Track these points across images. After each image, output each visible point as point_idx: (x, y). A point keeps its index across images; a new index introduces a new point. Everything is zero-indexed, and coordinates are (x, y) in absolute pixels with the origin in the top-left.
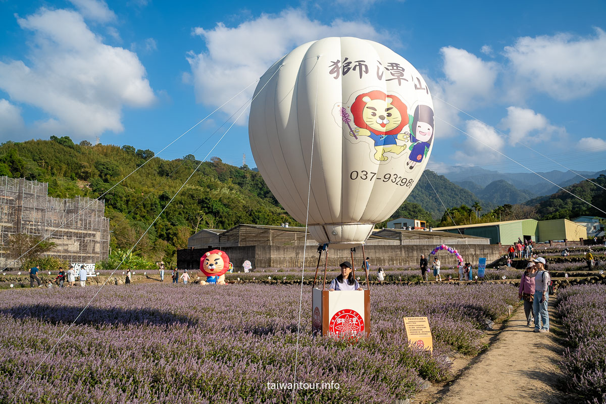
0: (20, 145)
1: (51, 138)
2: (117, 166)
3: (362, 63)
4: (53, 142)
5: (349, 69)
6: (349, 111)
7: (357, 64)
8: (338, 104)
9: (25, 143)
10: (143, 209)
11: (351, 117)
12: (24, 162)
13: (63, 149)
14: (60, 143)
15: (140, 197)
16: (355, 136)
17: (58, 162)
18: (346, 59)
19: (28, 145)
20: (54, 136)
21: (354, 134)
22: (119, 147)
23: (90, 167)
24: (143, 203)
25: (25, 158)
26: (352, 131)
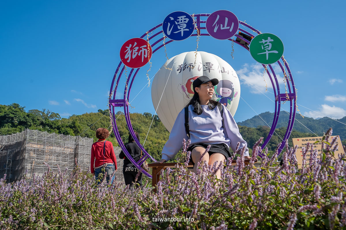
0: (80, 117)
1: (99, 111)
2: (140, 127)
3: (191, 64)
4: (100, 113)
5: (186, 68)
6: (185, 86)
7: (189, 65)
8: (181, 84)
9: (83, 115)
10: (157, 155)
11: (186, 89)
12: (81, 127)
13: (106, 118)
14: (104, 114)
15: (155, 147)
16: (188, 97)
17: (103, 126)
18: (185, 63)
19: (85, 117)
20: (100, 110)
21: (188, 96)
22: (141, 114)
23: (123, 128)
24: (158, 151)
25: (82, 125)
26: (187, 95)
